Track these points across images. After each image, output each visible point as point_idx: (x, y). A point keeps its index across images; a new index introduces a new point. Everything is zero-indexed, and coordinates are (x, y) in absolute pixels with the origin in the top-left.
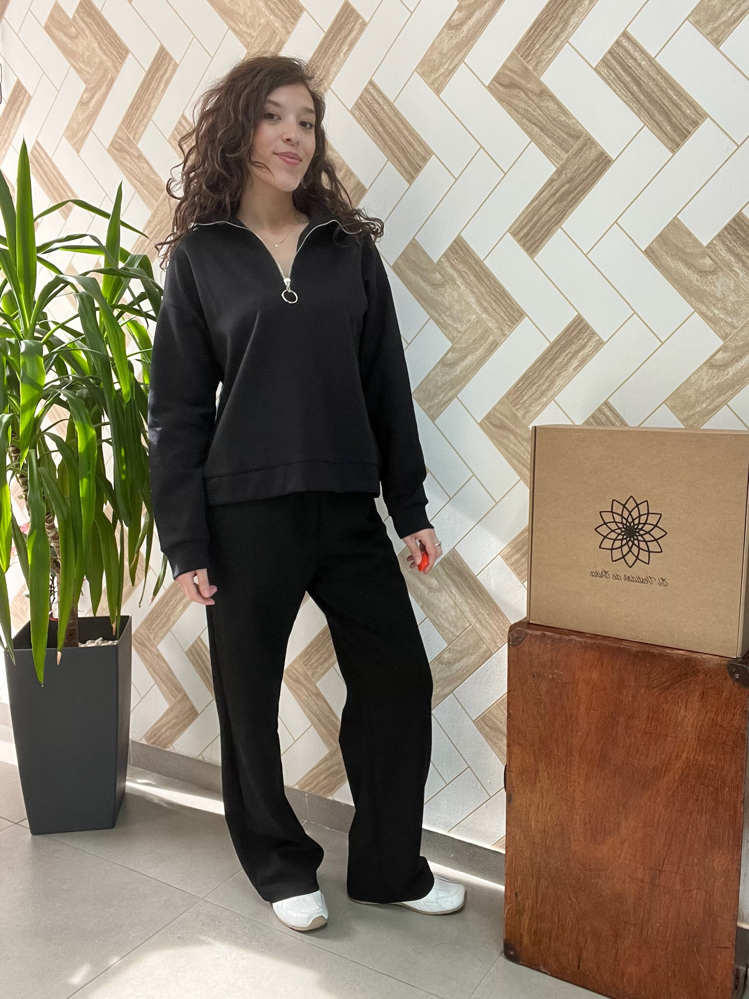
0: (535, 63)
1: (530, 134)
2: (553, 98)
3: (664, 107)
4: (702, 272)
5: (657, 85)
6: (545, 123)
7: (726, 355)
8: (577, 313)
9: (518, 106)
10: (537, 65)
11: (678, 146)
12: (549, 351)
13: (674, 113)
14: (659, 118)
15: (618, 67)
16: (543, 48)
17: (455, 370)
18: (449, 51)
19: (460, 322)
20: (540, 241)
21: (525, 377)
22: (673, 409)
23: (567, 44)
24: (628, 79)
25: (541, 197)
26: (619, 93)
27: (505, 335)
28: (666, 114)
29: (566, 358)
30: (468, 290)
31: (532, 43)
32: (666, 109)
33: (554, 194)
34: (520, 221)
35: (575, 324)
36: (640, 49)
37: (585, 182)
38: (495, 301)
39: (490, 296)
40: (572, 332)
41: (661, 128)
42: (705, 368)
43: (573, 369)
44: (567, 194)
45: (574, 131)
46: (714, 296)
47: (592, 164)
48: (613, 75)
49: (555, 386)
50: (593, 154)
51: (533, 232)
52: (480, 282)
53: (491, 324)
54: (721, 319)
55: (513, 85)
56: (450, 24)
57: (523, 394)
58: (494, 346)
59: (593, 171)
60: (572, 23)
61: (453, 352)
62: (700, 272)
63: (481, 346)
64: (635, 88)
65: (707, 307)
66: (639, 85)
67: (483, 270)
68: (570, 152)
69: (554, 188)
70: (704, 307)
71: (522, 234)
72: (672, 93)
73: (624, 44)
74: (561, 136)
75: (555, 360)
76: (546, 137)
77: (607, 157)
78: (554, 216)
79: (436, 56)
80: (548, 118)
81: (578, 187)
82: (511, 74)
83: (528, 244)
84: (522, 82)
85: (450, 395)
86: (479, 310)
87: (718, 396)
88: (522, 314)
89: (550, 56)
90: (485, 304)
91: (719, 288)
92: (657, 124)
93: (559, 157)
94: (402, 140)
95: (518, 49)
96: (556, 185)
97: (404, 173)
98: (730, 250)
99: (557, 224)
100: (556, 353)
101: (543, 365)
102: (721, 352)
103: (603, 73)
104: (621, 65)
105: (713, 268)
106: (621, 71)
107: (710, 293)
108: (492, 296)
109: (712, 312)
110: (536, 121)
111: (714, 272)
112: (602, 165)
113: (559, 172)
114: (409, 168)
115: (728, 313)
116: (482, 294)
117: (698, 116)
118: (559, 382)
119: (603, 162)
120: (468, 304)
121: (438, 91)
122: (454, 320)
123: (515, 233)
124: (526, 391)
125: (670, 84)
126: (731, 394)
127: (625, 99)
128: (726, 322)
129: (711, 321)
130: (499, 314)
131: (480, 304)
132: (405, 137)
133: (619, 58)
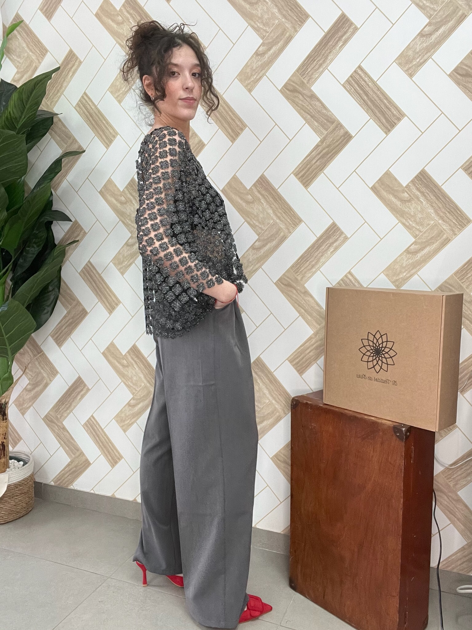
0: (308, 79)
1: (305, 119)
2: (319, 100)
3: (381, 108)
4: (403, 201)
5: (378, 96)
6: (313, 113)
7: (417, 247)
8: (333, 221)
9: (298, 102)
10: (309, 80)
11: (389, 131)
12: (317, 242)
13: (387, 113)
14: (379, 115)
15: (356, 85)
16: (313, 71)
17: (260, 252)
18: (257, 68)
19: (263, 224)
20: (311, 180)
21: (302, 257)
22: (387, 275)
23: (327, 70)
24: (361, 92)
25: (311, 155)
26: (356, 99)
27: (290, 232)
28: (383, 114)
29: (326, 247)
30: (268, 206)
31: (306, 67)
32: (383, 110)
33: (319, 154)
34: (299, 168)
35: (332, 227)
36: (368, 76)
37: (337, 148)
38: (284, 213)
39: (281, 210)
40: (330, 231)
41: (380, 121)
42: (405, 254)
43: (331, 252)
44: (327, 153)
45: (331, 119)
46: (410, 214)
47: (341, 138)
48: (353, 89)
49: (320, 262)
50: (342, 132)
51: (307, 174)
52: (275, 202)
53: (282, 226)
54: (413, 227)
55: (294, 91)
56: (257, 53)
57: (301, 266)
58: (284, 238)
59: (342, 142)
60: (329, 58)
61: (259, 241)
62: (402, 200)
63: (276, 238)
64: (365, 98)
65: (405, 219)
66: (367, 95)
67: (277, 194)
68: (328, 131)
69: (319, 150)
70: (404, 220)
71: (300, 175)
72: (386, 101)
73: (359, 72)
74: (323, 121)
75: (320, 247)
76: (314, 122)
77: (349, 135)
78: (319, 166)
79: (248, 70)
80: (316, 111)
81: (333, 150)
82: (294, 84)
83: (304, 181)
84: (301, 89)
85: (257, 266)
86: (275, 218)
87: (412, 269)
88: (300, 221)
89: (317, 76)
90: (279, 215)
91: (412, 209)
92: (378, 118)
93: (322, 133)
94: (228, 117)
95: (298, 70)
96: (320, 148)
97: (229, 136)
98: (418, 189)
99: (321, 170)
100: (320, 243)
101: (313, 250)
102: (413, 245)
103: (347, 88)
104: (357, 84)
105: (409, 198)
106: (357, 88)
107: (407, 212)
108: (283, 210)
109: (408, 222)
110: (309, 112)
111: (409, 201)
112: (347, 138)
113: (322, 141)
114: (232, 134)
115: (417, 224)
116: (277, 208)
117: (400, 115)
118: (322, 260)
119: (347, 137)
120: (268, 213)
121: (250, 91)
122: (260, 223)
123: (296, 174)
124: (303, 265)
125: (385, 96)
126: (419, 268)
127: (360, 103)
128: (416, 229)
129: (408, 228)
130: (287, 220)
131: (276, 215)
132: (230, 115)
133: (357, 81)
